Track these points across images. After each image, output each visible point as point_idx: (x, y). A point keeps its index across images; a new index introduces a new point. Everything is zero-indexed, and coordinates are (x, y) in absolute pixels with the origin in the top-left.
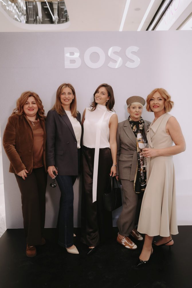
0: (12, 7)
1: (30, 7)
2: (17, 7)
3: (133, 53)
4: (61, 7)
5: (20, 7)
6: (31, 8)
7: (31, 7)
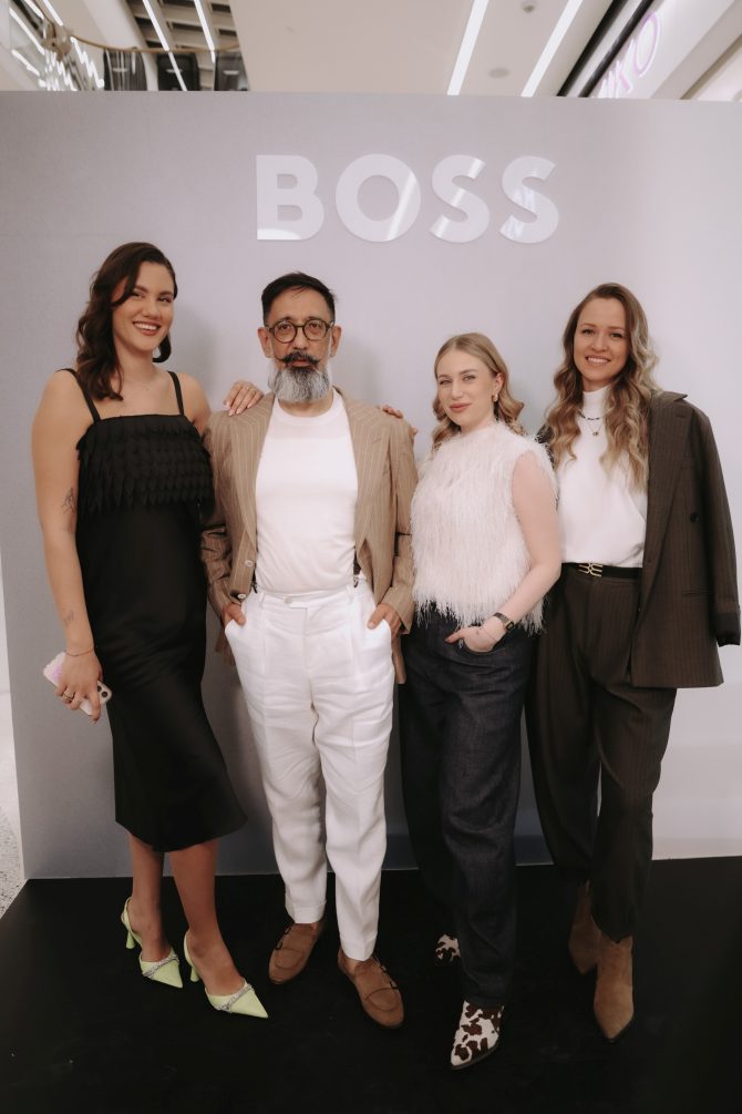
0: (57, 81)
1: (117, 70)
2: (74, 78)
3: (531, 182)
4: (228, 72)
5: (85, 79)
6: (121, 74)
7: (123, 70)
